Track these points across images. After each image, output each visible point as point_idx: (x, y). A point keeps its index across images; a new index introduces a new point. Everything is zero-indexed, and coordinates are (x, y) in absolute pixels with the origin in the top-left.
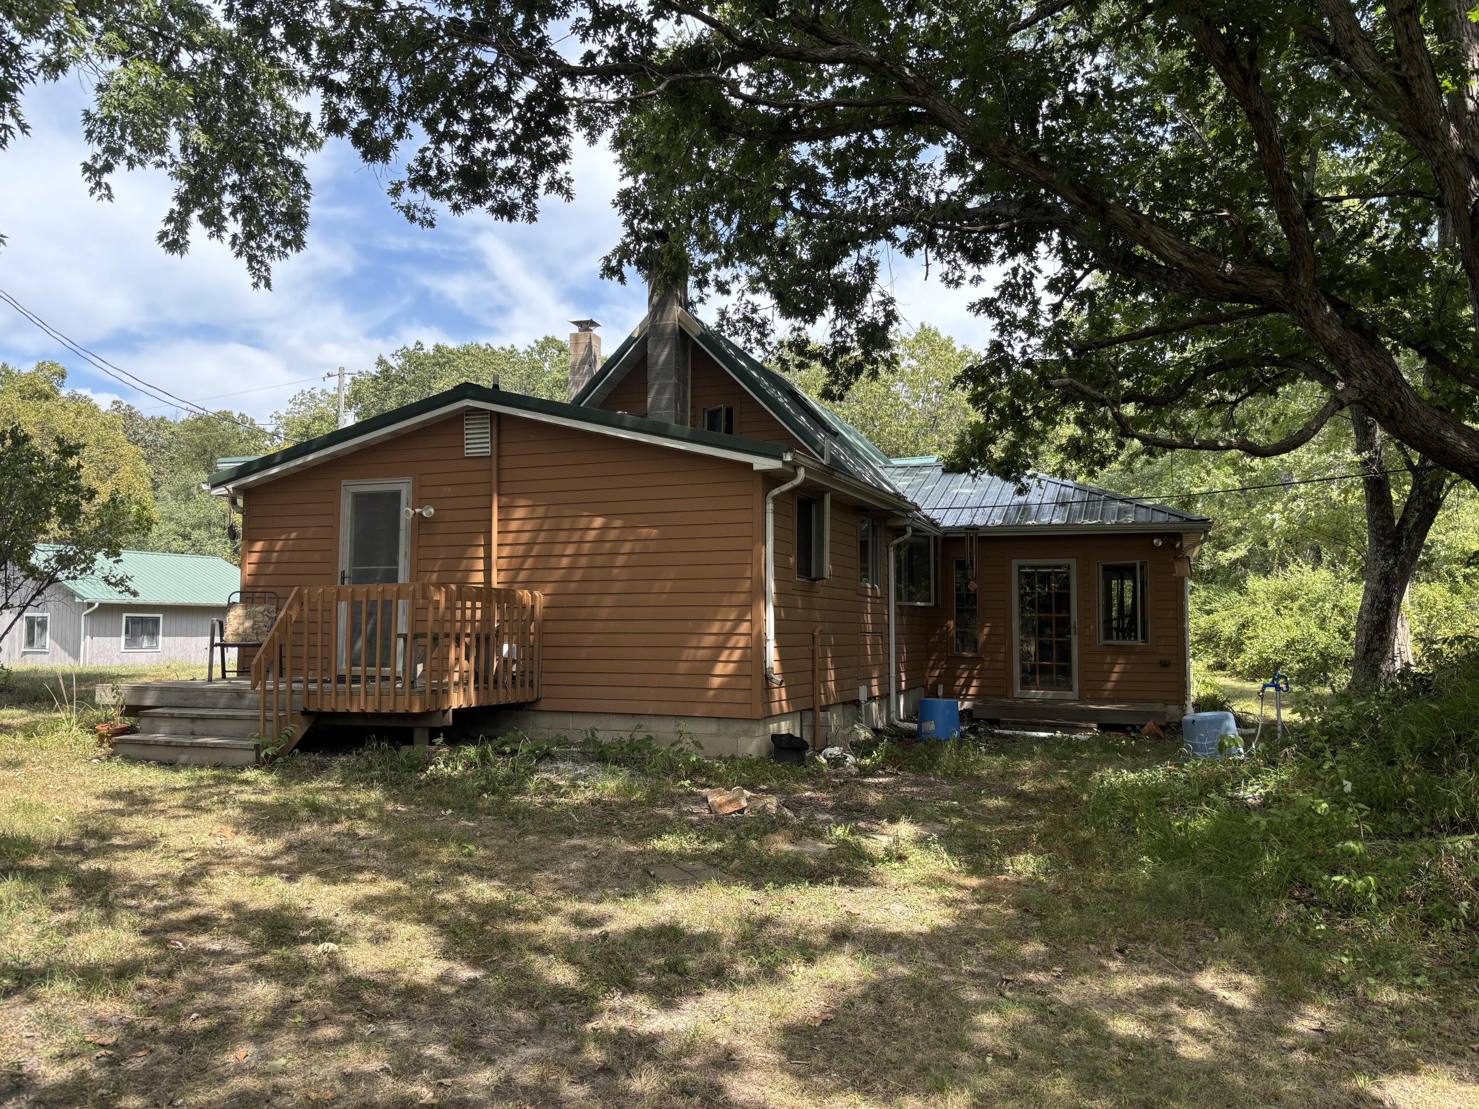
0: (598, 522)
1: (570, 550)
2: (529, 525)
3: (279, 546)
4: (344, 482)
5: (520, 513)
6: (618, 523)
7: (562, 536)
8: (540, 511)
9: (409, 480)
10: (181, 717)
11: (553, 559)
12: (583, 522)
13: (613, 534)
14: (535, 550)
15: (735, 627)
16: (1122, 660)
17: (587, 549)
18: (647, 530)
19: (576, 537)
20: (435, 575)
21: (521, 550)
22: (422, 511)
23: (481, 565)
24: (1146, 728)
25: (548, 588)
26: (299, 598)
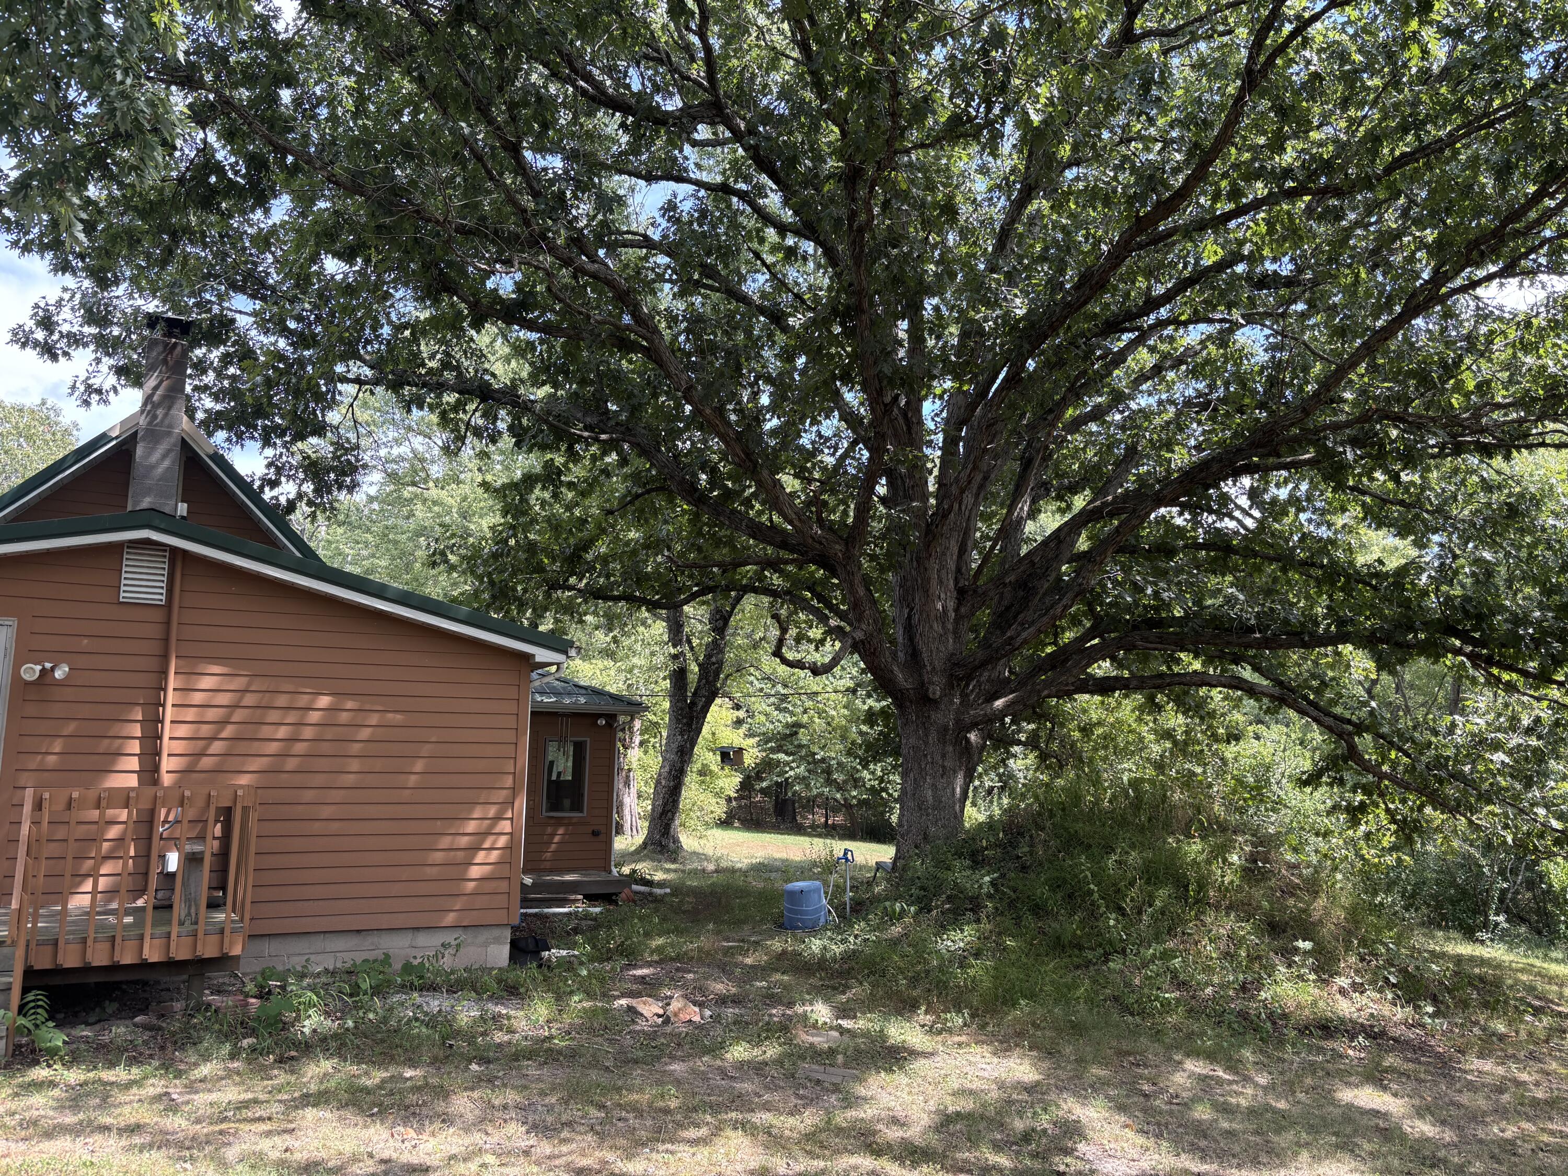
0: (324, 701)
1: (282, 732)
2: (224, 699)
5: (207, 682)
6: (350, 705)
7: (273, 716)
8: (240, 683)
9: (12, 622)
11: (256, 744)
12: (303, 701)
13: (344, 717)
14: (228, 731)
15: (493, 826)
16: (561, 831)
17: (308, 733)
18: (390, 715)
19: (291, 718)
20: (52, 759)
21: (205, 730)
22: (53, 669)
23: (135, 747)
24: (623, 895)
25: (244, 780)
26: (38, 805)
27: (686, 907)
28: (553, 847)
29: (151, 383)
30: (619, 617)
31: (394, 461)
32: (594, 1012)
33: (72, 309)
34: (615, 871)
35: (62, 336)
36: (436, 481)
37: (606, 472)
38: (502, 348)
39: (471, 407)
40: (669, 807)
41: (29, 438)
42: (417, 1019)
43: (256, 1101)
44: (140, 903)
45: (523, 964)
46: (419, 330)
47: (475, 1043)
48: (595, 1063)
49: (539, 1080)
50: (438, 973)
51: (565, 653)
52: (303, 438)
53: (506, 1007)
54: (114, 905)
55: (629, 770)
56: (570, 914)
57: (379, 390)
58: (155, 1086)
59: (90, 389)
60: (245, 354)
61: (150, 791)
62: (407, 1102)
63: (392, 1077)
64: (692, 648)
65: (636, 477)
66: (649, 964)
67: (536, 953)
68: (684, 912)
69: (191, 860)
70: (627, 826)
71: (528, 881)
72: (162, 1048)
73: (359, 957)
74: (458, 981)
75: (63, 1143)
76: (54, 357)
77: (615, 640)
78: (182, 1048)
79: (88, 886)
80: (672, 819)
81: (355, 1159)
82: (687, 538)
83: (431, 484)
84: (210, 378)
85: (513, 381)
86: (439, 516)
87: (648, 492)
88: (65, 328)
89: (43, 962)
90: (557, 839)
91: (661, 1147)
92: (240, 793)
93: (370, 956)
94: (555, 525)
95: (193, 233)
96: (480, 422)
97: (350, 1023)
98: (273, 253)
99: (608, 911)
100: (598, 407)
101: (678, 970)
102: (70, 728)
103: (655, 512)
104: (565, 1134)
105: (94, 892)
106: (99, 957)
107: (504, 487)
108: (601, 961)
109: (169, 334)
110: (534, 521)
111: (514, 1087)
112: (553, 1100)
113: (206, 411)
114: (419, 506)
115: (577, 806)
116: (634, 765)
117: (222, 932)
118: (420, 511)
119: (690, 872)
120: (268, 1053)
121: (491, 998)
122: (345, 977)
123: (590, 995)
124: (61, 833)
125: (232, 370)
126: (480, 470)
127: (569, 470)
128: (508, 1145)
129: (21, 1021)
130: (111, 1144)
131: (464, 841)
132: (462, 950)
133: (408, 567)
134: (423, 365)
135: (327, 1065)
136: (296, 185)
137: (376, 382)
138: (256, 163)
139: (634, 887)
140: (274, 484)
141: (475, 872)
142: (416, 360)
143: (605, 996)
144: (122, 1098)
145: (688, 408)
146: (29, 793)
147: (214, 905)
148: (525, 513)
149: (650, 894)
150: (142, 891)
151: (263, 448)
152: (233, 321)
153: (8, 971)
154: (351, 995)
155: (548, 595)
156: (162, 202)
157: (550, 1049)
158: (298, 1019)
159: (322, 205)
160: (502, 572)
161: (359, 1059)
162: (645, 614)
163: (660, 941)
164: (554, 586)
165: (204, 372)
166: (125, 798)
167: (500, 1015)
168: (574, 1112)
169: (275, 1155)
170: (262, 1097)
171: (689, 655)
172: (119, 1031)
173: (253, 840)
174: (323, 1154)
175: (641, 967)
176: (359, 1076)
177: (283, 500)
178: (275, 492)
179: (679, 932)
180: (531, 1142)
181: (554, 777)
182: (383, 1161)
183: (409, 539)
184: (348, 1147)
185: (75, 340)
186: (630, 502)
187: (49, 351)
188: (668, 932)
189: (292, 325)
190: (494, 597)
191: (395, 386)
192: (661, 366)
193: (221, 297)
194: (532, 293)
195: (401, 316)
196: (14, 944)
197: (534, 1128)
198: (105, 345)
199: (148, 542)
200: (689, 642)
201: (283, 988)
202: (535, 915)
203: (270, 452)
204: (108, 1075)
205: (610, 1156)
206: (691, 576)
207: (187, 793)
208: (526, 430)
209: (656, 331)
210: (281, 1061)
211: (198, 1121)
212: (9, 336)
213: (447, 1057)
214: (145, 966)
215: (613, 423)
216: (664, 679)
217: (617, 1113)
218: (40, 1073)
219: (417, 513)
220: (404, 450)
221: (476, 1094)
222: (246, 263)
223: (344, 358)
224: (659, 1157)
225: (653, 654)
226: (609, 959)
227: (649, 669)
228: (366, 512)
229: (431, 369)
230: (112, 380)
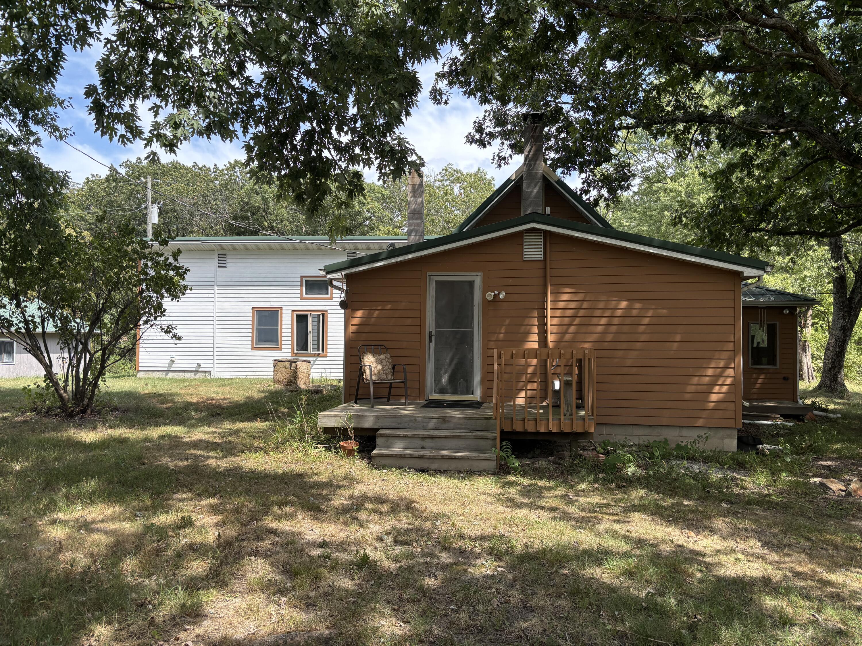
0: (624, 304)
1: (603, 321)
2: (573, 305)
3: (376, 313)
4: (428, 274)
5: (565, 297)
6: (638, 305)
7: (598, 313)
8: (580, 297)
9: (480, 273)
10: (414, 437)
11: (591, 327)
12: (613, 304)
13: (635, 312)
14: (577, 321)
15: (723, 372)
16: (762, 377)
17: (616, 321)
18: (660, 310)
19: (608, 313)
20: (502, 336)
21: (566, 321)
22: (499, 294)
23: (535, 330)
24: (808, 416)
25: (586, 346)
26: (499, 357)
27: (853, 427)
28: (758, 386)
29: (528, 149)
30: (794, 245)
31: (647, 170)
32: (797, 484)
33: (490, 120)
34: (800, 402)
35: (487, 134)
36: (672, 179)
37: (784, 153)
38: (709, 90)
39: (694, 128)
40: (836, 364)
41: (474, 188)
42: (687, 475)
43: (609, 505)
44: (544, 404)
45: (746, 451)
46: (660, 89)
47: (723, 492)
48: (801, 513)
49: (765, 518)
50: (696, 451)
51: (764, 269)
52: (600, 165)
53: (739, 474)
54: (533, 404)
55: (805, 341)
56: (772, 425)
57: (640, 130)
58: (561, 491)
59: (502, 158)
60: (568, 126)
61: (545, 351)
62: (688, 517)
63: (677, 503)
64: (849, 262)
65: (805, 153)
66: (832, 459)
67: (754, 446)
68: (853, 429)
69: (566, 384)
70: (805, 375)
71: (747, 404)
72: (562, 473)
73: (652, 439)
74: (708, 457)
75: (525, 512)
76: (484, 146)
77: (793, 261)
78: (571, 474)
79: (522, 394)
80: (839, 372)
81: (664, 542)
82: (845, 189)
83: (668, 180)
84: (552, 142)
85: (718, 108)
86: (674, 198)
87: (815, 161)
88: (488, 130)
89: (508, 429)
90: (760, 381)
91: (853, 570)
92: (586, 352)
93: (658, 439)
94: (749, 192)
95: (542, 66)
96: (699, 137)
97: (651, 472)
98: (579, 67)
99: (798, 425)
100: (777, 112)
101: (853, 464)
102: (507, 322)
103: (821, 174)
104: (786, 551)
105: (526, 397)
106: (531, 428)
107: (716, 174)
108: (798, 454)
109: (533, 122)
110: (735, 192)
111: (750, 520)
112: (776, 531)
113: (552, 159)
114: (662, 194)
115: (772, 362)
116: (809, 338)
117: (584, 420)
118: (664, 197)
119: (854, 405)
120: (612, 482)
121: (729, 468)
122: (645, 449)
123: (792, 473)
124: (508, 369)
125: (562, 135)
126: (696, 167)
127: (758, 156)
128: (750, 550)
129: (501, 454)
130: (544, 515)
131: (706, 380)
132: (709, 441)
133: (658, 229)
134: (664, 110)
135: (642, 492)
136: (590, 24)
137: (637, 126)
138: (570, 18)
139: (815, 412)
140: (587, 192)
141: (714, 397)
142: (659, 108)
143: (803, 474)
144: (547, 494)
145: (843, 101)
146: (495, 350)
147: (579, 407)
148: (730, 188)
149: (827, 417)
150: (545, 399)
151: (580, 174)
152: (562, 108)
153: (494, 431)
154: (650, 459)
155: (746, 236)
156: (526, 53)
157: (770, 501)
158: (624, 467)
159: (604, 31)
160: (717, 225)
161: (658, 491)
162: (812, 242)
163: (838, 446)
164: (750, 230)
165: (549, 140)
166: (534, 353)
167: (736, 478)
168: (791, 539)
169: (622, 532)
170: (612, 503)
171: (847, 266)
172: (541, 463)
173: (595, 375)
174: (645, 536)
175: (826, 460)
176: (658, 500)
177: (592, 199)
178: (588, 196)
179: (852, 442)
180: (765, 552)
181: (755, 345)
182: (679, 546)
183: (658, 213)
184: (660, 535)
185: (492, 135)
186: (802, 170)
187: (482, 144)
188: (843, 441)
189: (591, 104)
190: (712, 240)
191: (647, 127)
192: (823, 75)
193: (556, 98)
194: (731, 49)
195: (648, 84)
196: (495, 419)
197: (765, 544)
198: (505, 135)
199: (534, 229)
200: (847, 258)
201: (615, 451)
202: (750, 424)
203: (583, 175)
204: (540, 483)
205: (819, 570)
206: (848, 214)
207: (562, 352)
208: (728, 136)
209: (819, 52)
210: (619, 487)
211: (583, 510)
212: (465, 140)
213: (707, 497)
214: (550, 433)
215: (788, 120)
216: (829, 283)
217: (820, 545)
218: (511, 478)
219: (662, 198)
220: (652, 163)
221: (727, 520)
222: (566, 76)
223: (620, 115)
224: (854, 575)
225: (819, 268)
226: (803, 453)
227: (817, 277)
228: (632, 201)
229: (668, 111)
230: (509, 152)
